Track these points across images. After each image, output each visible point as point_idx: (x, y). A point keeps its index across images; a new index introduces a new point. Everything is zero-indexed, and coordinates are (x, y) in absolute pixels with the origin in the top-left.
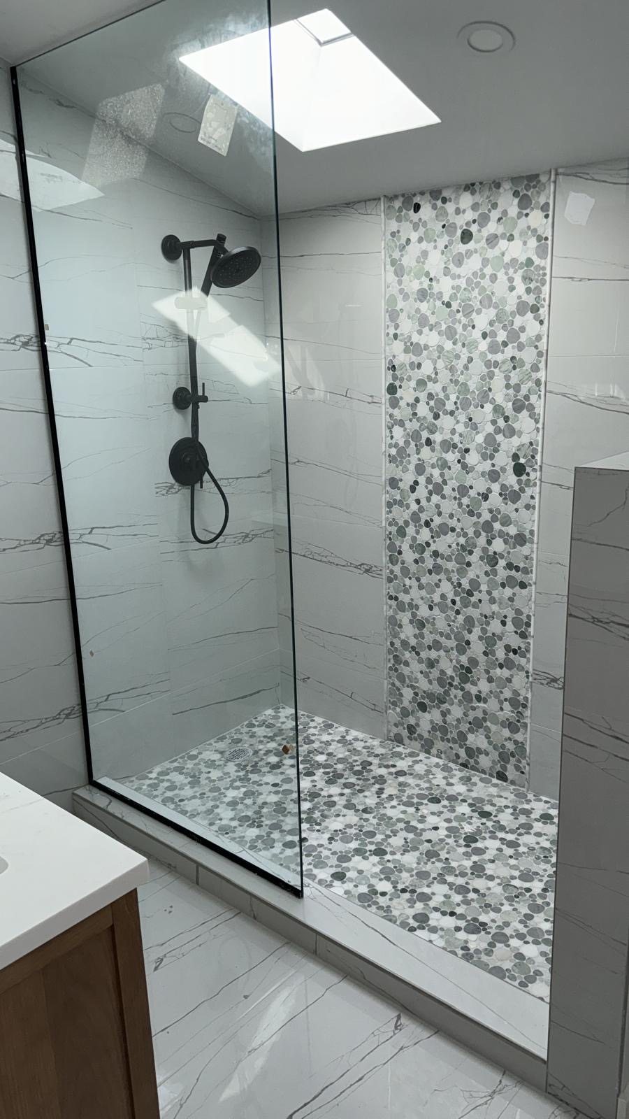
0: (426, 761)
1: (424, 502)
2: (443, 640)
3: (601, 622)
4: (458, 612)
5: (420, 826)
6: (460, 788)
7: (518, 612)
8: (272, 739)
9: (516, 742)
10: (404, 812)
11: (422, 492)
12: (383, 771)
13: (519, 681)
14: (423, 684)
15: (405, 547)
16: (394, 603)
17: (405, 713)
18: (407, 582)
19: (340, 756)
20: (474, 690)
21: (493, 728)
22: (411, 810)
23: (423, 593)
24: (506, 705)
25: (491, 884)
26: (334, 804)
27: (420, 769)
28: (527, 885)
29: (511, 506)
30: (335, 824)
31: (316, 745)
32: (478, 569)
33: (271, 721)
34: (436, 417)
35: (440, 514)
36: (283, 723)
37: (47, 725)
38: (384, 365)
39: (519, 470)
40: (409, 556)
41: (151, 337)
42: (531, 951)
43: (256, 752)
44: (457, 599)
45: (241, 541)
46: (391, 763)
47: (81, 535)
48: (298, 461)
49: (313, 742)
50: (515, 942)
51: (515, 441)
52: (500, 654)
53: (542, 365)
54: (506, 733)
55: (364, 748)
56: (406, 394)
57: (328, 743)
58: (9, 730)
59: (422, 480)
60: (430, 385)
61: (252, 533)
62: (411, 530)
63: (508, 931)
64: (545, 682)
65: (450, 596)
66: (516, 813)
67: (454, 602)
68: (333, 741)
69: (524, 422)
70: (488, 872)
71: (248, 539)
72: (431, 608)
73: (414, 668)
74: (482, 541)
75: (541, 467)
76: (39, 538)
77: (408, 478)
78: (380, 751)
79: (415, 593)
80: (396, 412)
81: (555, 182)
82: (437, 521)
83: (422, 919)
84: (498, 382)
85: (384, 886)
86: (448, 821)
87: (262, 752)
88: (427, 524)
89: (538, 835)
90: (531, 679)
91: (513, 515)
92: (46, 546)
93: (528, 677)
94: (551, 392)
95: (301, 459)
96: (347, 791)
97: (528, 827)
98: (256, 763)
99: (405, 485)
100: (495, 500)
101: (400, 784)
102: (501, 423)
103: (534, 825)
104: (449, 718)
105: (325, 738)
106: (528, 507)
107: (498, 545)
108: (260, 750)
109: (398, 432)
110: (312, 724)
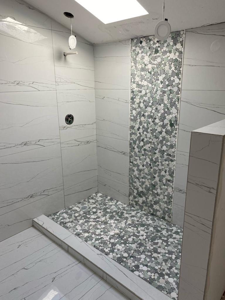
0: (141, 212)
1: (142, 134)
2: (147, 176)
3: (199, 185)
4: (151, 168)
5: (138, 234)
6: (151, 222)
7: (170, 169)
8: (94, 203)
9: (168, 209)
10: (133, 230)
11: (141, 130)
12: (127, 215)
13: (170, 190)
14: (140, 189)
15: (136, 147)
16: (131, 164)
17: (135, 197)
18: (136, 158)
19: (115, 210)
20: (156, 192)
21: (161, 204)
22: (135, 229)
23: (141, 161)
24: (166, 197)
25: (159, 255)
26: (112, 226)
27: (139, 215)
28: (170, 256)
29: (169, 136)
30: (112, 233)
31: (107, 206)
32: (158, 155)
33: (94, 198)
34: (146, 108)
35: (146, 138)
36: (98, 198)
37: (24, 200)
38: (130, 91)
39: (172, 125)
40: (137, 150)
41: (59, 81)
42: (171, 280)
43: (89, 208)
44: (151, 164)
45: (86, 143)
46: (130, 213)
47: (36, 142)
48: (104, 120)
49: (107, 205)
50: (166, 277)
51: (171, 116)
52: (164, 181)
53: (179, 93)
54: (165, 205)
55: (122, 207)
56: (137, 100)
57: (111, 205)
58: (13, 202)
59: (141, 127)
60: (144, 98)
61: (90, 141)
62: (137, 142)
63: (164, 273)
64: (178, 191)
65: (149, 163)
66: (168, 231)
67: (150, 165)
68: (113, 205)
69: (174, 110)
70: (159, 251)
71: (88, 143)
72: (143, 166)
73: (138, 184)
74: (159, 146)
75: (178, 124)
76: (22, 143)
77: (137, 126)
78: (126, 209)
79: (138, 161)
80: (134, 106)
81: (185, 34)
82: (145, 139)
83: (137, 267)
84: (165, 98)
85: (126, 255)
86: (147, 233)
87: (91, 208)
88: (143, 140)
89: (175, 238)
90: (173, 190)
91: (169, 139)
92: (24, 146)
93: (172, 189)
94: (182, 101)
95: (104, 119)
96: (116, 222)
97: (171, 236)
98: (90, 211)
99: (136, 128)
100: (164, 134)
101: (132, 220)
102: (166, 110)
103: (173, 235)
104: (148, 200)
105: (111, 204)
106: (174, 136)
107: (164, 148)
108: (91, 207)
109: (134, 112)
110: (107, 199)
